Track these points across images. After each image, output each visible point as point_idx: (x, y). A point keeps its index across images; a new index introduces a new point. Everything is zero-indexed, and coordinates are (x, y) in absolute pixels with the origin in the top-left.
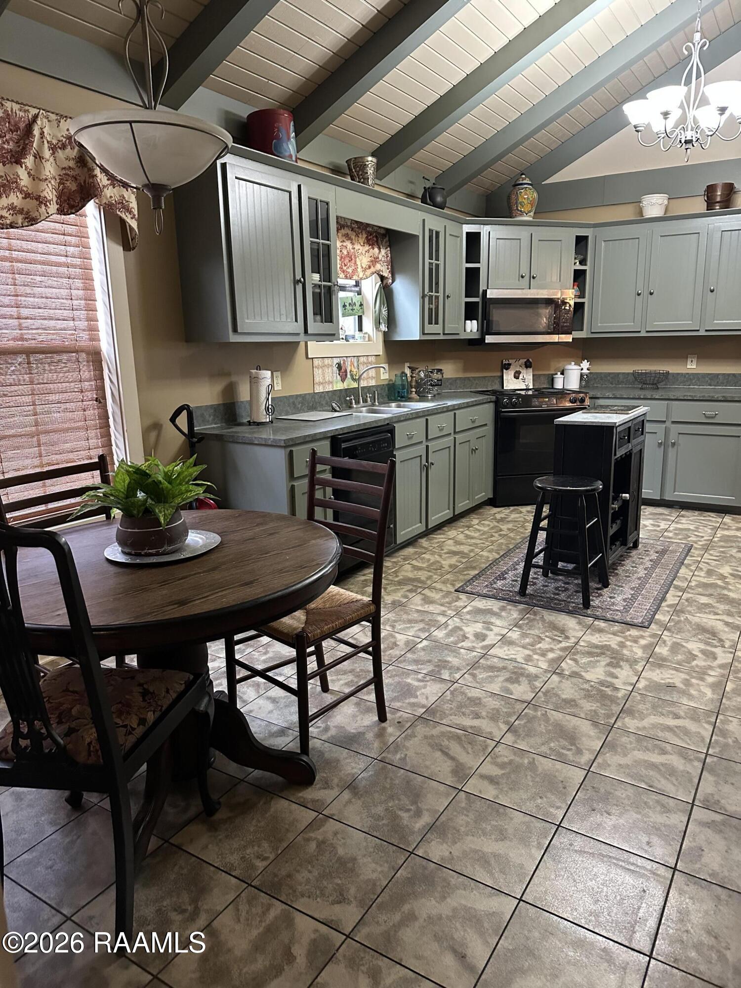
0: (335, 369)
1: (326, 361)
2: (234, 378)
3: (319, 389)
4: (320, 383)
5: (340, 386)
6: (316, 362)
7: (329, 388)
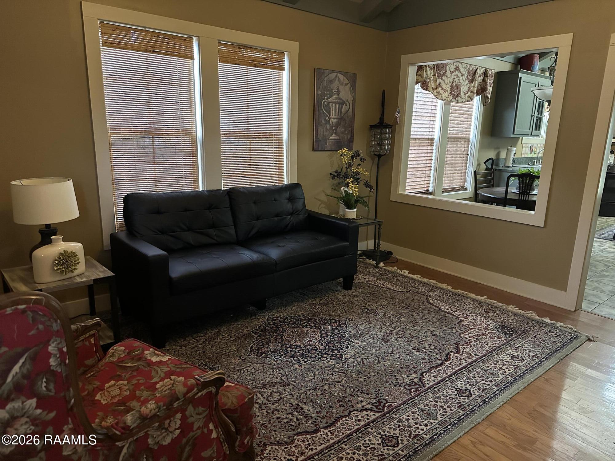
0: (529, 149)
1: (527, 145)
2: (500, 150)
3: (523, 156)
4: (524, 154)
5: (529, 156)
6: (524, 145)
7: (526, 156)
